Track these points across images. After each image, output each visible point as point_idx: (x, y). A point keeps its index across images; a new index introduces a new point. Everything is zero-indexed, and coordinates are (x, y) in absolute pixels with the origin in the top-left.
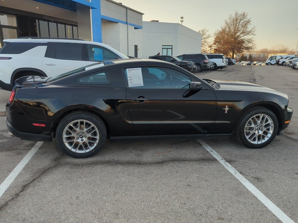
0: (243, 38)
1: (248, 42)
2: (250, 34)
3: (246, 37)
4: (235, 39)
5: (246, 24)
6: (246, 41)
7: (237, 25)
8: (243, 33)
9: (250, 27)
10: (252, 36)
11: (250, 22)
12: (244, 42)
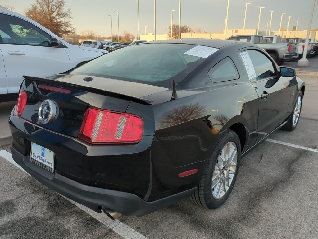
0: (59, 20)
1: (66, 25)
2: (66, 16)
3: (63, 20)
4: (51, 20)
5: (60, 5)
6: (63, 25)
7: (50, 4)
8: (58, 14)
9: (65, 10)
10: (69, 19)
11: (65, 4)
12: (62, 25)
